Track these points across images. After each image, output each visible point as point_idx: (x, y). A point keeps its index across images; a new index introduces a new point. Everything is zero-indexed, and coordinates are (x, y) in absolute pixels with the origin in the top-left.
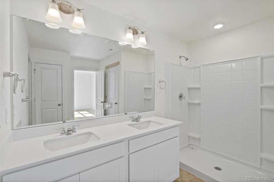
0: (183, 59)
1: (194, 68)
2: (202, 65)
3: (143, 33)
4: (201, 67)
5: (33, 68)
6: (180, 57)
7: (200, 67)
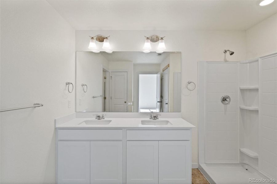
0: (228, 53)
1: (250, 63)
2: (260, 58)
3: (162, 39)
4: (260, 60)
5: (110, 76)
6: (226, 52)
7: (258, 61)
